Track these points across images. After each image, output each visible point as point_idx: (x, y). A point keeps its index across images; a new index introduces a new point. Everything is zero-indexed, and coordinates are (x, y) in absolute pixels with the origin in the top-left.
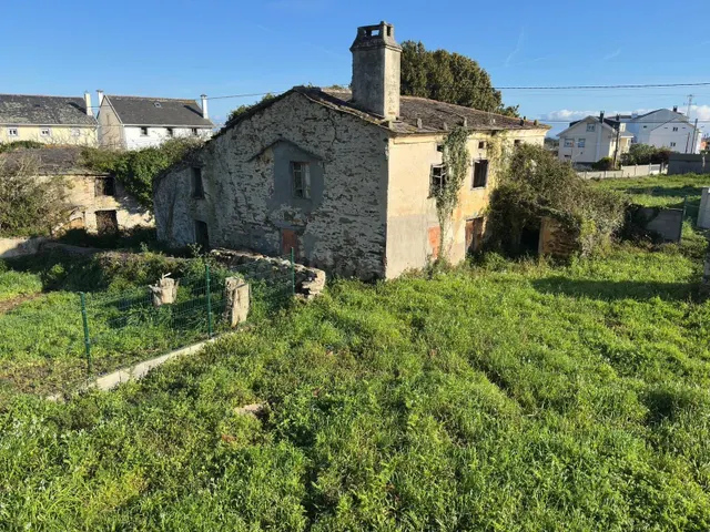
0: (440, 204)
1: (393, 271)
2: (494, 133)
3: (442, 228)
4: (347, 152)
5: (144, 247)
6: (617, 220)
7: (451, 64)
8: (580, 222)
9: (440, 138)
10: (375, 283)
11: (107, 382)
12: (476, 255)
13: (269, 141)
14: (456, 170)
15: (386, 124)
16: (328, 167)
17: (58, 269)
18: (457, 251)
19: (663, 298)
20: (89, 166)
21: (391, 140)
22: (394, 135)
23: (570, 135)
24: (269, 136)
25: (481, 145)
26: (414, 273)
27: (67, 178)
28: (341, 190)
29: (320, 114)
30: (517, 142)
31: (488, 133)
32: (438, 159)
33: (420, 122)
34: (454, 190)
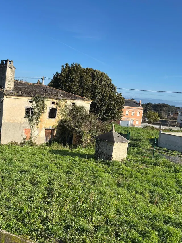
0: (30, 121)
2: (59, 100)
3: (31, 129)
9: (30, 98)
14: (39, 110)
15: (3, 91)
18: (40, 139)
21: (5, 97)
25: (53, 103)
26: (16, 144)
30: (73, 104)
31: (56, 99)
32: (30, 105)
33: (20, 92)
34: (38, 117)
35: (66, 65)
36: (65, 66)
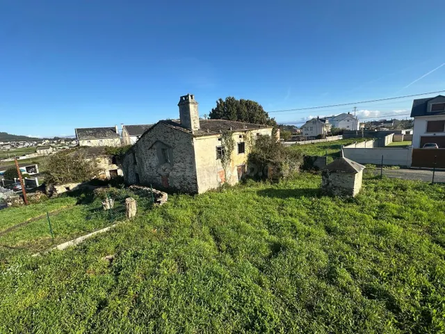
0: (222, 162)
1: (202, 189)
2: (245, 132)
3: (225, 170)
4: (180, 144)
5: (110, 186)
6: (301, 162)
7: (246, 104)
8: (281, 165)
9: (219, 135)
10: (193, 196)
11: (62, 247)
12: (244, 180)
13: (154, 141)
14: (229, 147)
15: (191, 132)
16: (174, 150)
17: (83, 195)
18: (234, 179)
19: (305, 197)
20: (106, 154)
21: (194, 139)
22: (195, 137)
23: (306, 126)
24: (154, 140)
25: (240, 137)
26: (213, 190)
27: (97, 159)
28: (179, 159)
29: (169, 130)
30: (258, 134)
31: (243, 132)
32: (219, 144)
33: (208, 131)
34: (229, 155)
35: (220, 100)
36: (219, 102)
